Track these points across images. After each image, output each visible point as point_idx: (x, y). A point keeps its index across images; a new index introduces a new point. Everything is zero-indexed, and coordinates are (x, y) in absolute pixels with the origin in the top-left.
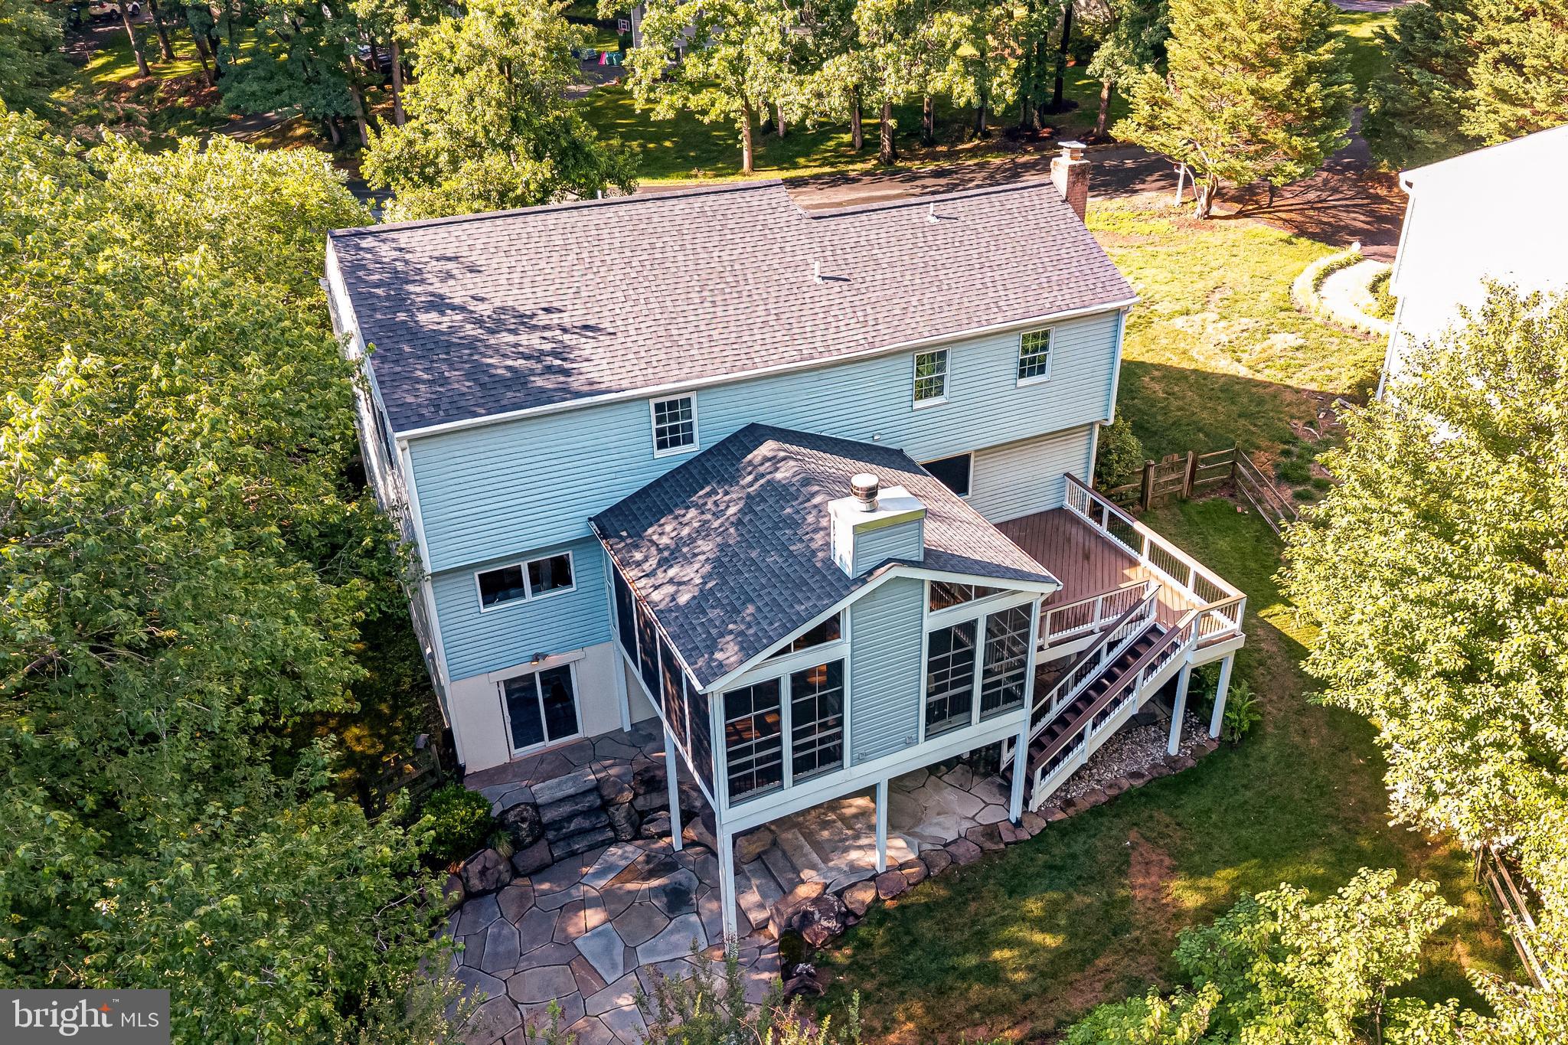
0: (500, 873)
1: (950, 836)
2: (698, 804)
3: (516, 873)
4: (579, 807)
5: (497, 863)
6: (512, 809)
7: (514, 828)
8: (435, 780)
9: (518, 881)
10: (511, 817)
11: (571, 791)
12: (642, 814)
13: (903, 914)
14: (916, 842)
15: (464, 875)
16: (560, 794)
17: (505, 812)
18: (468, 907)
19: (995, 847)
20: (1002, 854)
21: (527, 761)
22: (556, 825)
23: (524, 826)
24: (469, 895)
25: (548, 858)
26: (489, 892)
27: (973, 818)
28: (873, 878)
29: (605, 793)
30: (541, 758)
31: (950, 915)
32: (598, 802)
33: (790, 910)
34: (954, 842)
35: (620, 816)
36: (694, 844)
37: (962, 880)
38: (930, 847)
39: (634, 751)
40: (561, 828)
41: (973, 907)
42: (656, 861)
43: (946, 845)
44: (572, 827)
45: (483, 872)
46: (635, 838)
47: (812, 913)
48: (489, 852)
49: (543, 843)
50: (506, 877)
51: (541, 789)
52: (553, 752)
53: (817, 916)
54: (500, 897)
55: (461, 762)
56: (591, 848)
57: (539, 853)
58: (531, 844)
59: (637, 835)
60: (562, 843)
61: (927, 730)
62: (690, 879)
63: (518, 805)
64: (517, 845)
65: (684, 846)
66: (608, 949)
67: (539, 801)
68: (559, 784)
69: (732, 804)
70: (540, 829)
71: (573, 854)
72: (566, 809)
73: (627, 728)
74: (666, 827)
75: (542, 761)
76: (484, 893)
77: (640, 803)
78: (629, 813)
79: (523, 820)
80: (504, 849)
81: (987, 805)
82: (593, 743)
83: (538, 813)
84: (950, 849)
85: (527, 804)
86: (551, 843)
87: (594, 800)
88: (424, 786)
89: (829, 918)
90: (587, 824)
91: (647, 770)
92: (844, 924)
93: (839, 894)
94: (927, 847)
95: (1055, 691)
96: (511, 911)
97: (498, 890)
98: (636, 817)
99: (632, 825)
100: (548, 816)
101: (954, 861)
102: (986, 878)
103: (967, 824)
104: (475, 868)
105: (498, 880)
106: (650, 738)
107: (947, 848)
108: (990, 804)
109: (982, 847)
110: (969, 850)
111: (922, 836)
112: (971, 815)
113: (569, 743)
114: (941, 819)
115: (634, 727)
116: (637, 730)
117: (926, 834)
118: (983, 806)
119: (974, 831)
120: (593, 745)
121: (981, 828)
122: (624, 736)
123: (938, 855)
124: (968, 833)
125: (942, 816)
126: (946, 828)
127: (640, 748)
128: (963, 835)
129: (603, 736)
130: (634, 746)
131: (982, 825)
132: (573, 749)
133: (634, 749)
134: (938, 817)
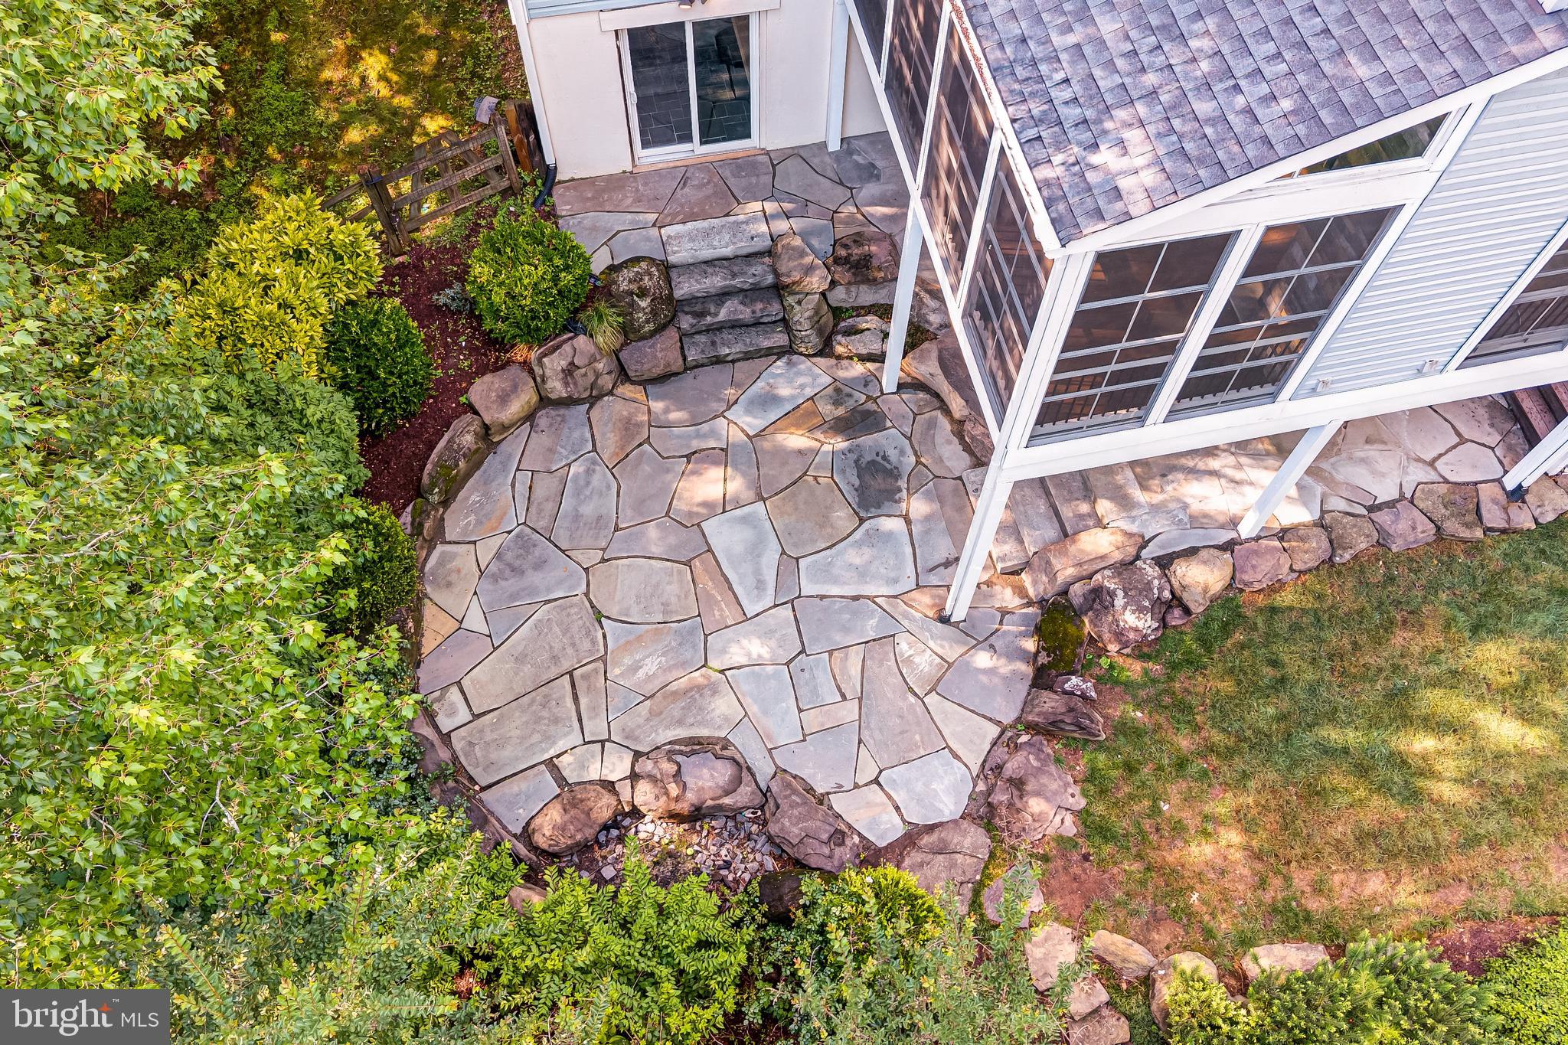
0: (598, 375)
1: (1385, 492)
2: (935, 319)
3: (623, 374)
4: (737, 282)
5: (593, 360)
6: (625, 264)
7: (624, 304)
8: (505, 184)
9: (626, 390)
10: (624, 282)
11: (728, 251)
12: (838, 313)
13: (1269, 622)
14: (1319, 489)
15: (538, 370)
16: (707, 254)
17: (613, 269)
18: (542, 419)
19: (1466, 534)
20: (1474, 548)
21: (658, 174)
22: (698, 305)
23: (644, 303)
24: (544, 401)
25: (678, 365)
26: (578, 402)
27: (1431, 464)
28: (1229, 547)
29: (783, 269)
30: (684, 175)
31: (1356, 646)
32: (770, 279)
33: (1070, 572)
34: (1391, 504)
35: (802, 316)
36: (918, 386)
37: (1391, 579)
38: (1343, 505)
39: (841, 193)
40: (701, 315)
41: (1399, 638)
42: (851, 403)
43: (1371, 509)
44: (723, 315)
45: (570, 371)
46: (820, 354)
47: (1112, 594)
48: (582, 341)
49: (672, 334)
50: (607, 381)
51: (678, 236)
52: (704, 166)
53: (1120, 601)
54: (595, 414)
55: (549, 160)
56: (748, 356)
57: (662, 352)
58: (652, 334)
59: (825, 349)
60: (702, 339)
61: (1472, 351)
62: (902, 453)
63: (637, 260)
64: (629, 332)
65: (901, 387)
66: (755, 550)
67: (673, 259)
68: (707, 234)
70: (670, 307)
71: (718, 361)
72: (716, 281)
73: (834, 146)
74: (875, 348)
75: (684, 181)
76: (569, 402)
77: (839, 296)
78: (817, 311)
79: (643, 293)
80: (606, 336)
81: (1463, 441)
82: (775, 161)
83: (669, 280)
84: (1383, 518)
85: (652, 261)
86: (683, 335)
87: (759, 273)
88: (487, 191)
89: (1140, 610)
90: (745, 314)
91: (858, 239)
92: (1164, 623)
93: (1164, 563)
94: (1337, 504)
96: (609, 442)
97: (593, 400)
98: (828, 319)
99: (820, 332)
100: (684, 288)
101: (1382, 543)
102: (1433, 588)
103: (1419, 474)
104: (554, 364)
105: (593, 386)
106: (870, 173)
107: (1373, 515)
108: (1468, 440)
109: (1438, 528)
110: (1414, 528)
111: (1333, 479)
112: (1428, 457)
113: (732, 156)
114: (1372, 453)
115: (845, 146)
116: (850, 152)
117: (1339, 477)
118: (1457, 440)
119: (1430, 492)
120: (774, 166)
121: (1443, 489)
122: (827, 159)
123: (1354, 526)
124: (1417, 494)
125: (1375, 446)
126: (1374, 473)
127: (851, 189)
128: (1408, 495)
129: (791, 152)
130: (841, 183)
131: (1446, 481)
132: (740, 168)
133: (840, 189)
134: (1367, 447)
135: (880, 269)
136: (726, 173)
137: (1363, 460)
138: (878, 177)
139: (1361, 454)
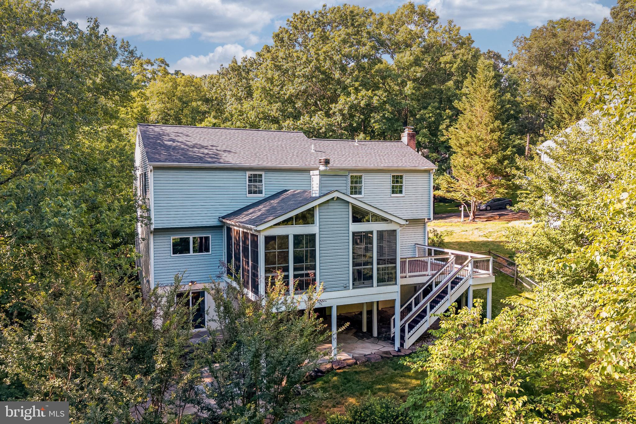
14: (351, 354)
19: (388, 356)
27: (378, 349)
43: (365, 355)
61: (353, 284)
94: (356, 355)
95: (413, 299)
108: (386, 347)
109: (382, 356)
110: (376, 356)
118: (383, 347)
121: (381, 352)
123: (361, 357)
125: (364, 349)
139: (361, 350)
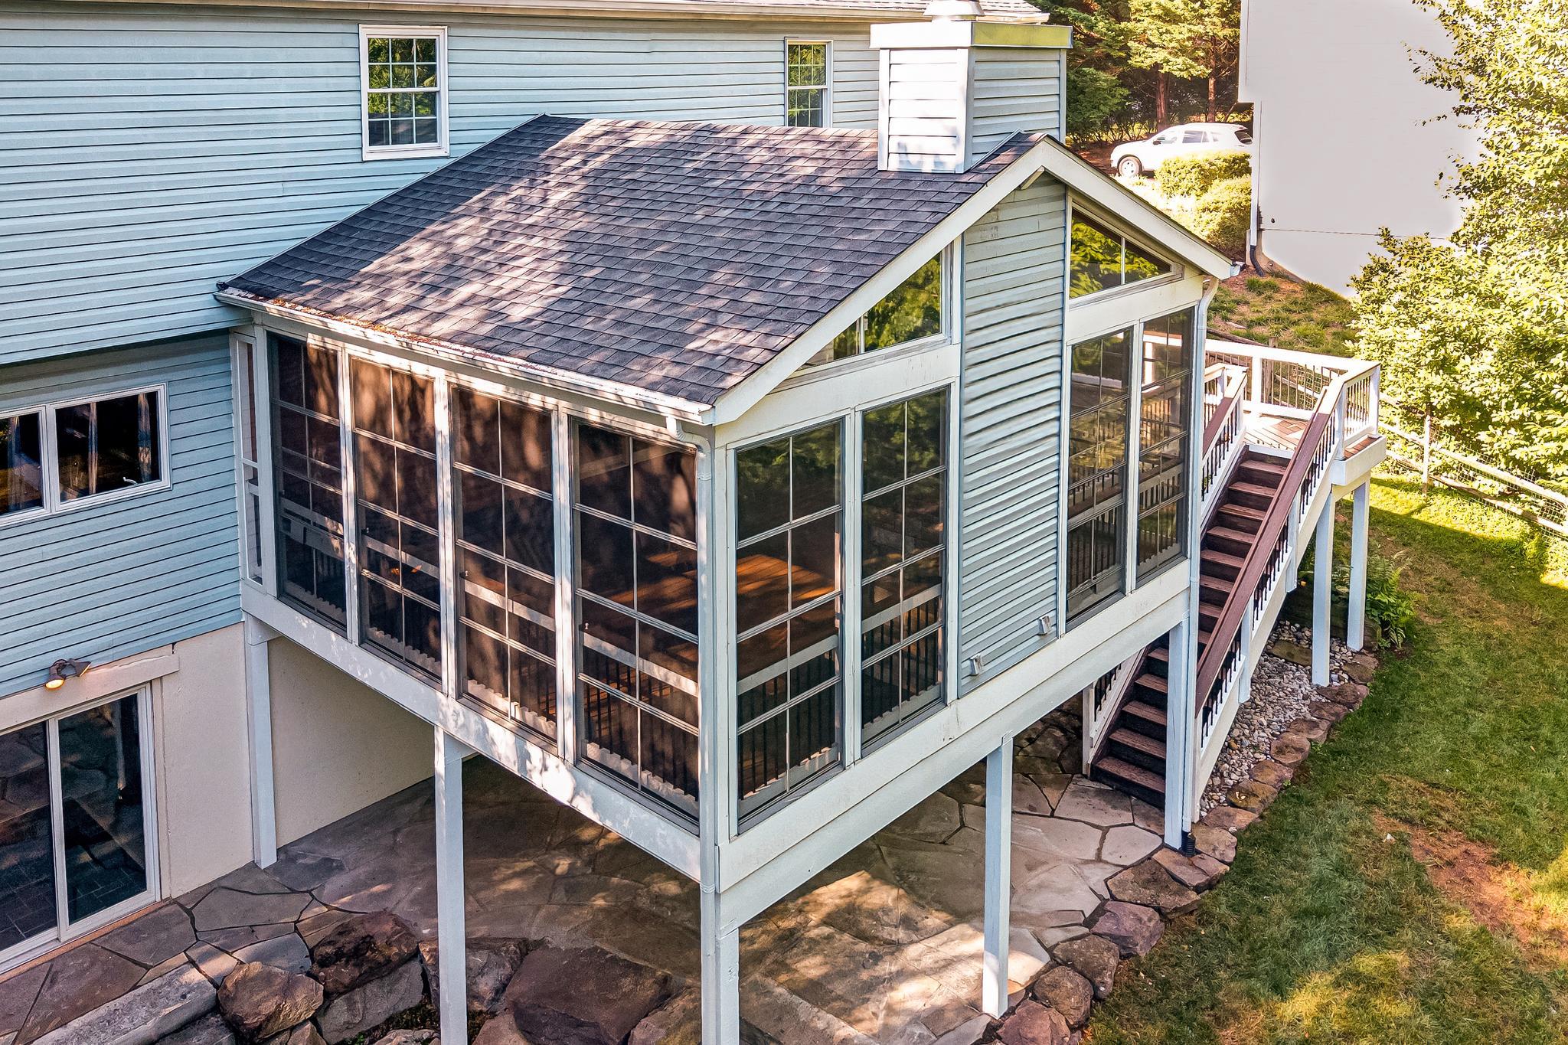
1: (1086, 903)
11: (146, 1029)
14: (1027, 931)
19: (1184, 901)
27: (1099, 859)
28: (991, 1035)
29: (243, 1013)
30: (50, 970)
32: (227, 1043)
34: (1100, 911)
38: (1062, 934)
39: (297, 900)
41: (1228, 1039)
43: (1089, 922)
51: (61, 1042)
52: (80, 950)
68: (109, 1020)
69: (746, 819)
73: (269, 860)
75: (53, 974)
77: (337, 1020)
81: (1105, 831)
82: (187, 908)
84: (1104, 925)
91: (344, 930)
94: (1054, 936)
101: (1125, 948)
103: (1097, 876)
106: (328, 868)
107: (1094, 929)
108: (1109, 828)
109: (1158, 910)
110: (1140, 920)
111: (1031, 917)
112: (1091, 855)
113: (120, 924)
114: (1043, 876)
115: (282, 856)
116: (292, 860)
117: (1035, 911)
118: (1099, 833)
119: (1121, 882)
120: (189, 912)
121: (1128, 875)
122: (264, 877)
123: (1088, 947)
124: (1114, 890)
125: (1040, 870)
126: (1061, 892)
127: (309, 892)
128: (1107, 896)
129: (209, 888)
130: (293, 891)
131: (1125, 868)
132: (137, 932)
133: (294, 898)
134: (1033, 873)
135: (389, 945)
136: (119, 944)
137: (1040, 886)
138: (340, 868)
139: (1034, 882)
